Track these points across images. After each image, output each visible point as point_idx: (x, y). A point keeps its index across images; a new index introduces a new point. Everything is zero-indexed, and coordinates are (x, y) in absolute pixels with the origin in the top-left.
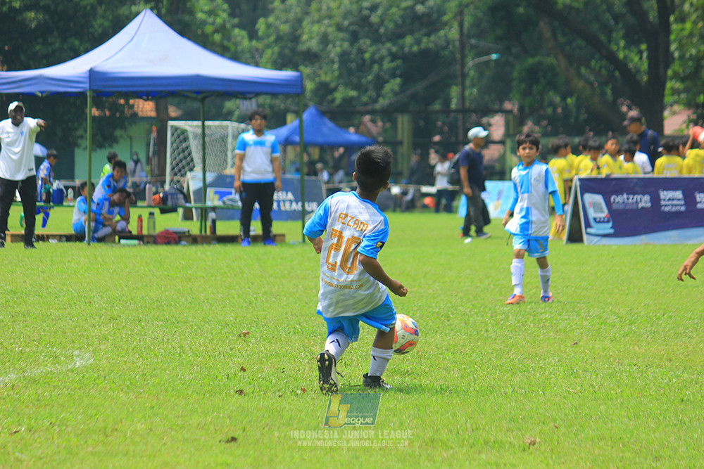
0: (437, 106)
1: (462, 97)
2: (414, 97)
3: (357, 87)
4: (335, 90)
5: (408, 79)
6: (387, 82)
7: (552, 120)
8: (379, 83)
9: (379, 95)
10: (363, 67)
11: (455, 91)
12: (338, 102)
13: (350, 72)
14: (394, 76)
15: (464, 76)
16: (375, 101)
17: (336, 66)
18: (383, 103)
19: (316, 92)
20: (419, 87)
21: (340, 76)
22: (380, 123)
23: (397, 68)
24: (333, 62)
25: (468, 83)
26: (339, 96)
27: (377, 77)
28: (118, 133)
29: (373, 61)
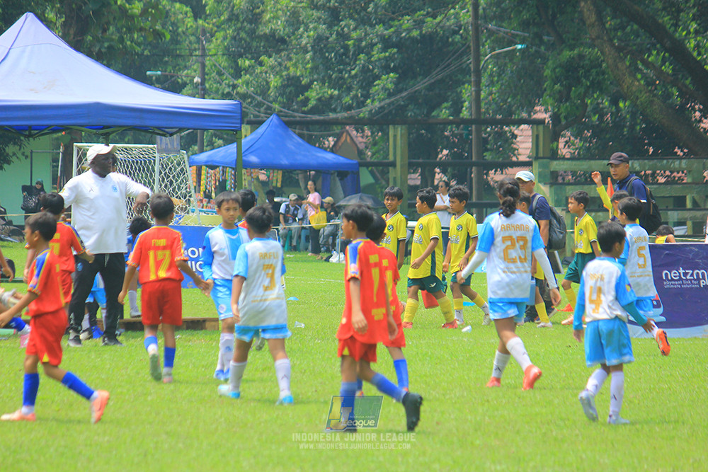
0: (444, 113)
1: (477, 100)
2: (413, 99)
3: (338, 84)
4: (308, 87)
5: (405, 73)
6: (378, 77)
7: (598, 131)
8: (368, 79)
9: (367, 96)
10: (346, 57)
11: (467, 91)
12: (312, 103)
13: (328, 65)
14: (387, 69)
15: (478, 74)
16: (361, 104)
17: (308, 56)
18: (372, 105)
19: (282, 89)
20: (421, 85)
21: (314, 69)
22: (368, 133)
23: (391, 58)
24: (305, 51)
25: (484, 80)
26: (313, 95)
27: (365, 70)
28: (11, 149)
29: (359, 50)
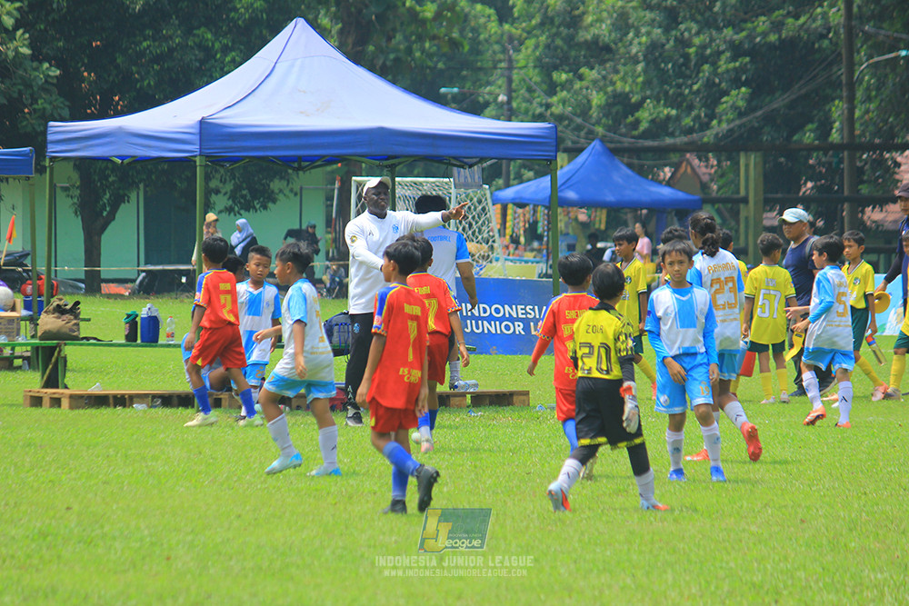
0: (808, 136)
1: (851, 120)
2: (769, 119)
3: (674, 102)
4: (639, 105)
5: (760, 87)
6: (726, 93)
8: (713, 95)
9: (711, 116)
10: (686, 69)
11: (837, 109)
12: (644, 126)
13: (663, 78)
14: (737, 83)
15: (852, 86)
16: (705, 126)
17: (640, 67)
18: (719, 127)
19: (606, 109)
20: (779, 102)
21: (647, 83)
22: (713, 161)
23: (742, 69)
24: (636, 61)
25: (859, 95)
26: (645, 115)
27: (709, 84)
28: (276, 185)
29: (703, 59)
